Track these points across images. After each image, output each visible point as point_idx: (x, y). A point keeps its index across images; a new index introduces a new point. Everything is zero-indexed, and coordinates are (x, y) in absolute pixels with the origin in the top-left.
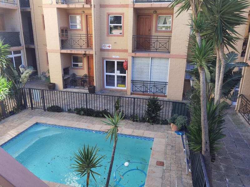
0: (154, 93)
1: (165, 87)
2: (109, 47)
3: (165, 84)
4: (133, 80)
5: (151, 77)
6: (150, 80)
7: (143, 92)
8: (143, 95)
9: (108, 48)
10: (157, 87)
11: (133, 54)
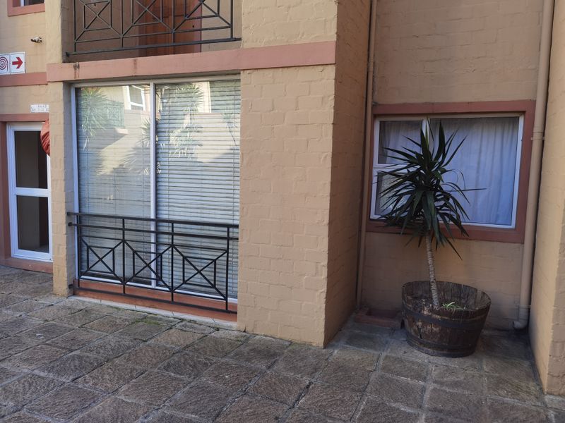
0: (172, 289)
1: (227, 251)
2: (19, 63)
3: (225, 234)
4: (80, 216)
5: (164, 199)
6: (157, 214)
7: (124, 280)
8: (125, 296)
9: (14, 70)
10: (187, 252)
11: (68, 72)
